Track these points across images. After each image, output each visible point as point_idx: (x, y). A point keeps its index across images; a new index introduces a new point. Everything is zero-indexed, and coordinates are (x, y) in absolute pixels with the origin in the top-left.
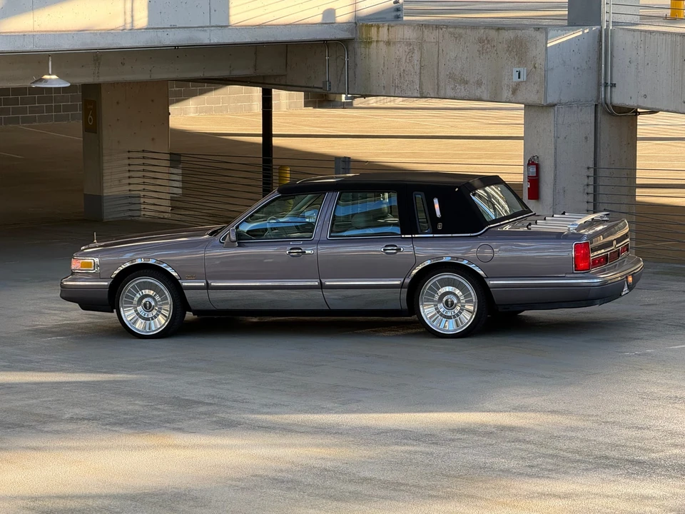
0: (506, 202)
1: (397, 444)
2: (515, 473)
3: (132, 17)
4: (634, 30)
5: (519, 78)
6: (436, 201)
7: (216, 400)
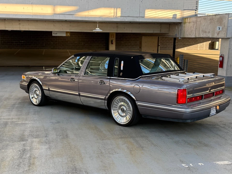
5: (219, 29)
6: (122, 62)
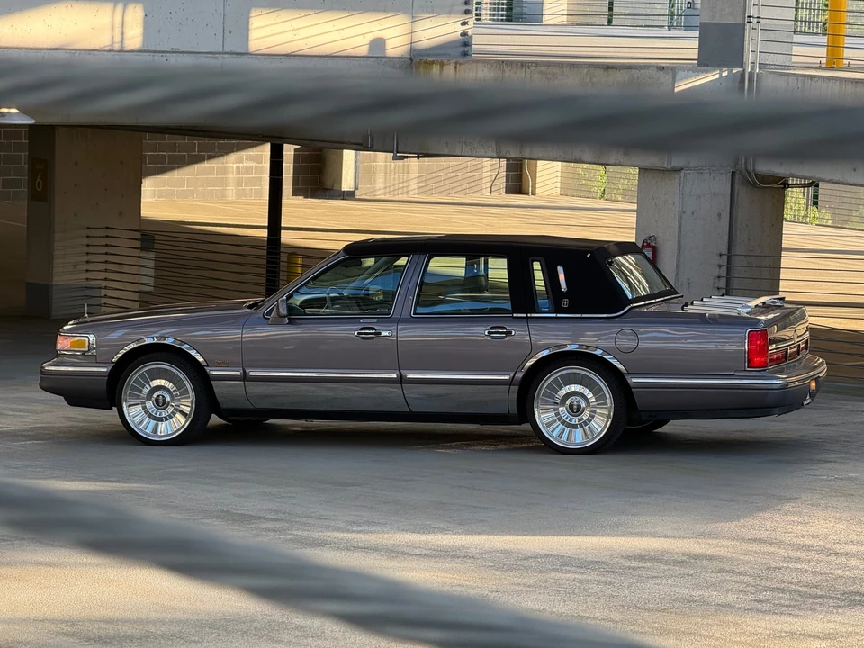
0: (642, 274)
1: (556, 571)
2: (740, 608)
3: (123, 34)
4: (788, 75)
6: (560, 269)
7: (283, 516)
